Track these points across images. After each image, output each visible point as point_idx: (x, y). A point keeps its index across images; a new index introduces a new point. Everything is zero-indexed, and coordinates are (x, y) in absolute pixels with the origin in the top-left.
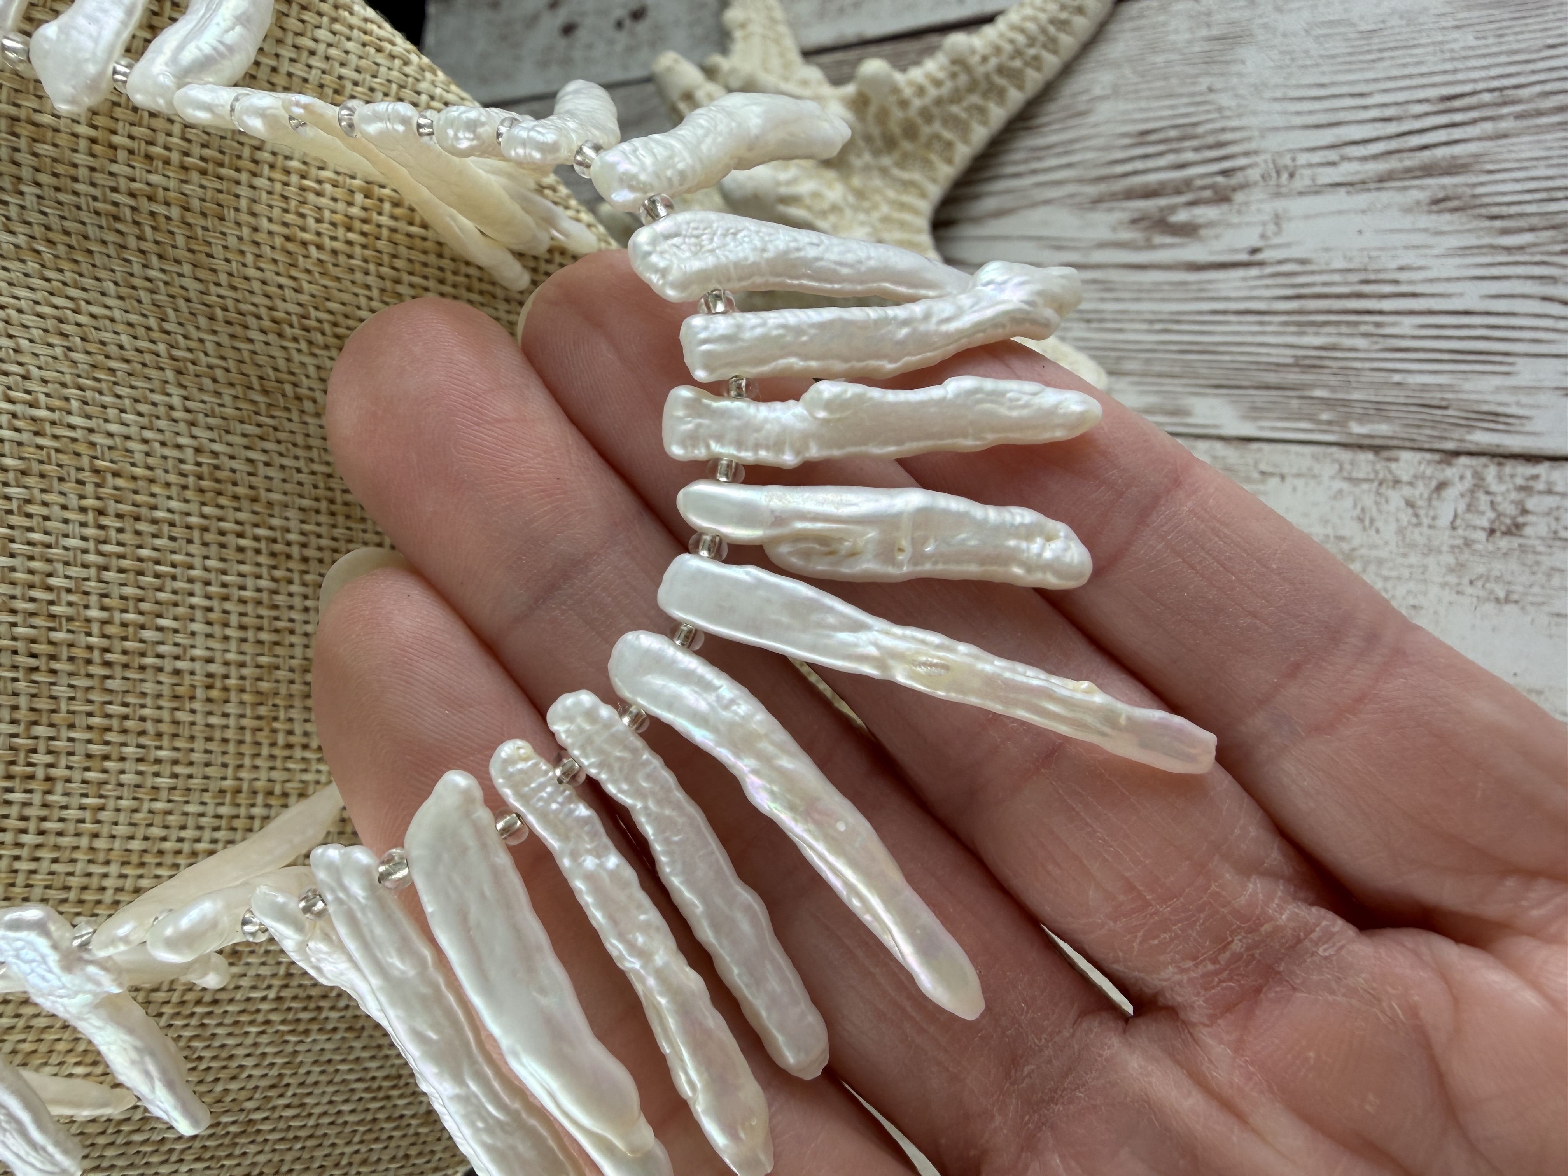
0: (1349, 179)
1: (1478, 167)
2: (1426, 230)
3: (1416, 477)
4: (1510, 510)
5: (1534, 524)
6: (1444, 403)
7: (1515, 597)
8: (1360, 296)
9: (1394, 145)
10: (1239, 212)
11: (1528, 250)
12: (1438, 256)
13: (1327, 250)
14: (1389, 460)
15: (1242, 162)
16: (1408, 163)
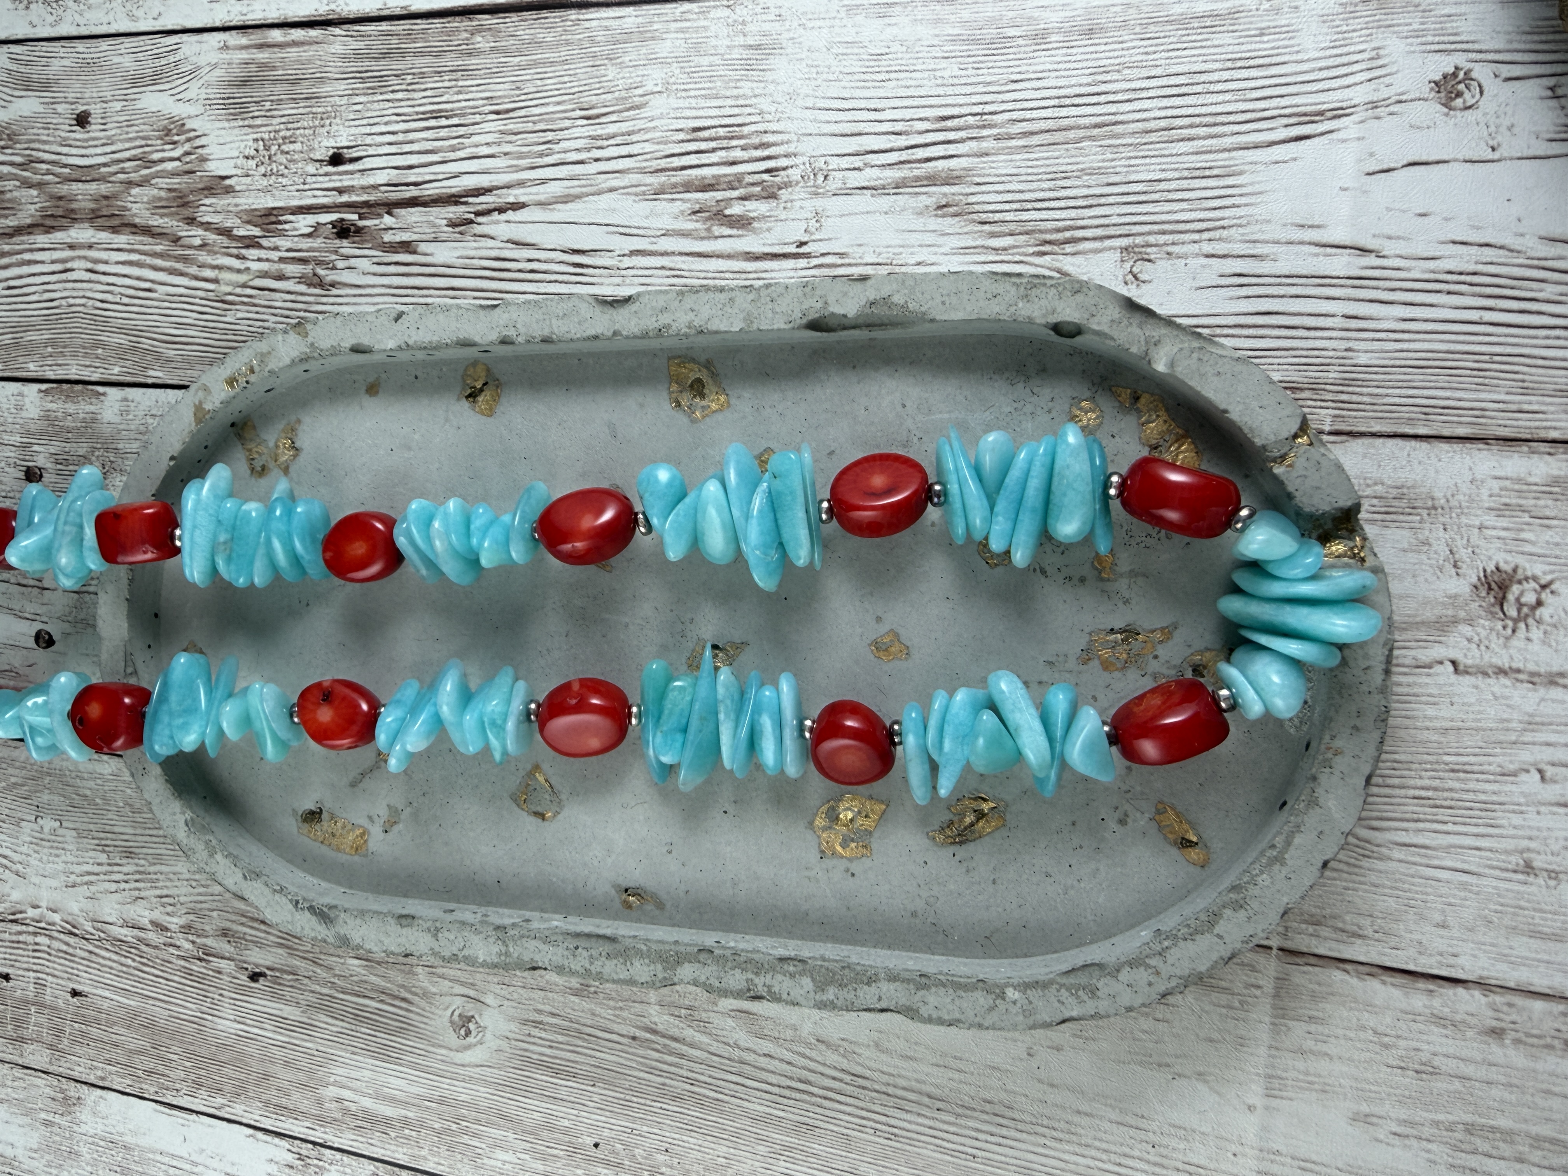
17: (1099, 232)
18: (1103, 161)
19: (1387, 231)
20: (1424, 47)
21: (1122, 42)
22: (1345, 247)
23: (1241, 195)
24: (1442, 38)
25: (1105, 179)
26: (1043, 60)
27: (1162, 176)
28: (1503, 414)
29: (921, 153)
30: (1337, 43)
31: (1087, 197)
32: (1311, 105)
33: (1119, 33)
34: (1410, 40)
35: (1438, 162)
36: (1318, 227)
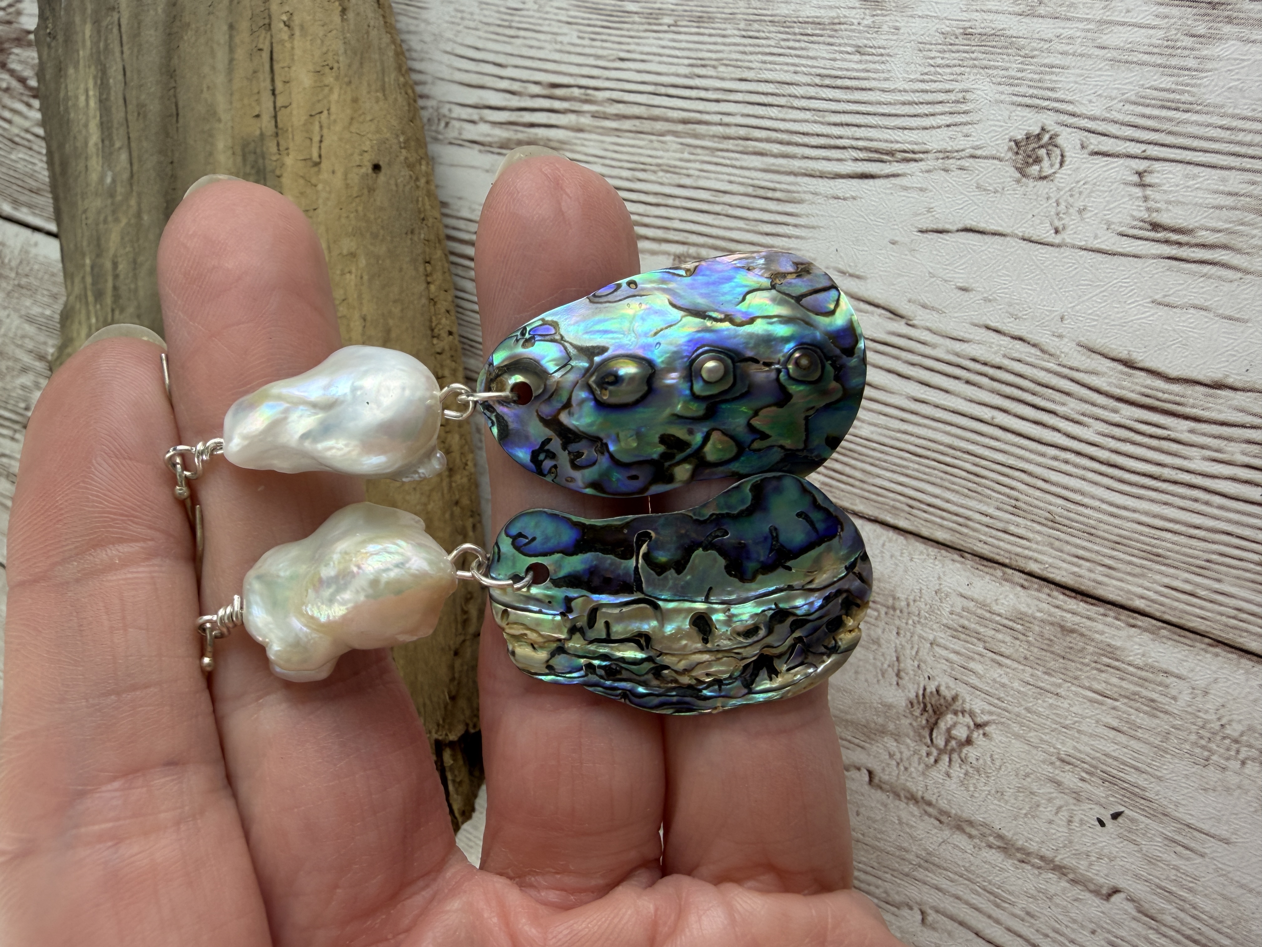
17: (660, 233)
18: (681, 160)
19: (925, 298)
20: (1015, 98)
21: (724, 36)
22: (877, 306)
23: (795, 226)
24: (1035, 92)
25: (676, 179)
26: (652, 41)
27: (728, 187)
28: (987, 529)
29: (528, 117)
30: (926, 77)
31: (656, 194)
32: (886, 141)
33: (723, 26)
34: (1001, 88)
35: (994, 234)
36: (858, 277)
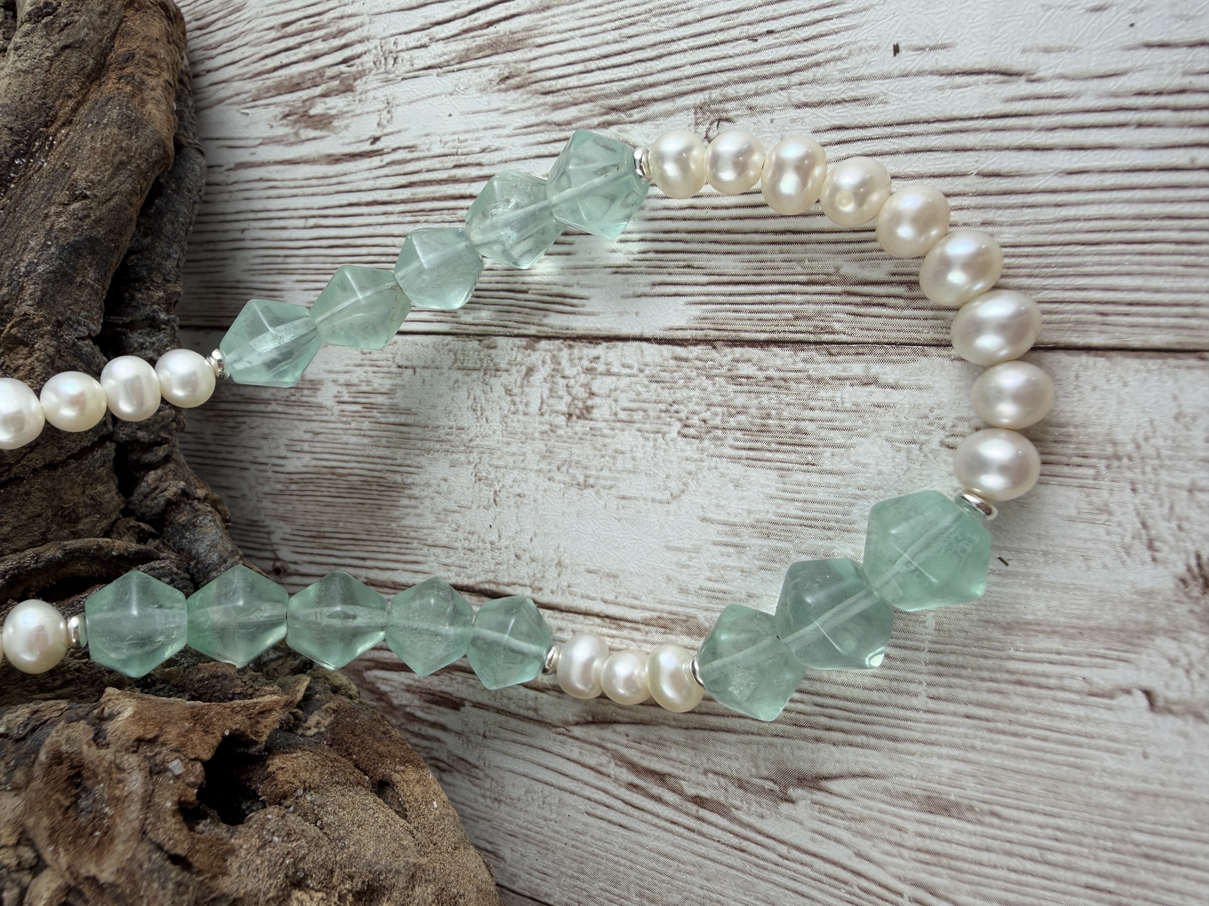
0: (437, 61)
1: (530, 41)
2: (498, 109)
3: (509, 364)
4: (581, 393)
5: (600, 406)
6: (525, 287)
7: (591, 481)
8: (455, 180)
9: (467, 23)
10: (360, 101)
11: (574, 126)
12: (509, 136)
13: (428, 135)
14: (489, 347)
15: (358, 49)
16: (479, 41)
